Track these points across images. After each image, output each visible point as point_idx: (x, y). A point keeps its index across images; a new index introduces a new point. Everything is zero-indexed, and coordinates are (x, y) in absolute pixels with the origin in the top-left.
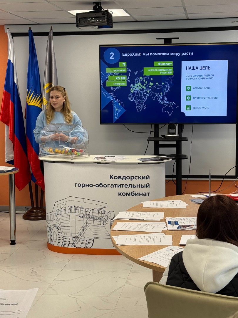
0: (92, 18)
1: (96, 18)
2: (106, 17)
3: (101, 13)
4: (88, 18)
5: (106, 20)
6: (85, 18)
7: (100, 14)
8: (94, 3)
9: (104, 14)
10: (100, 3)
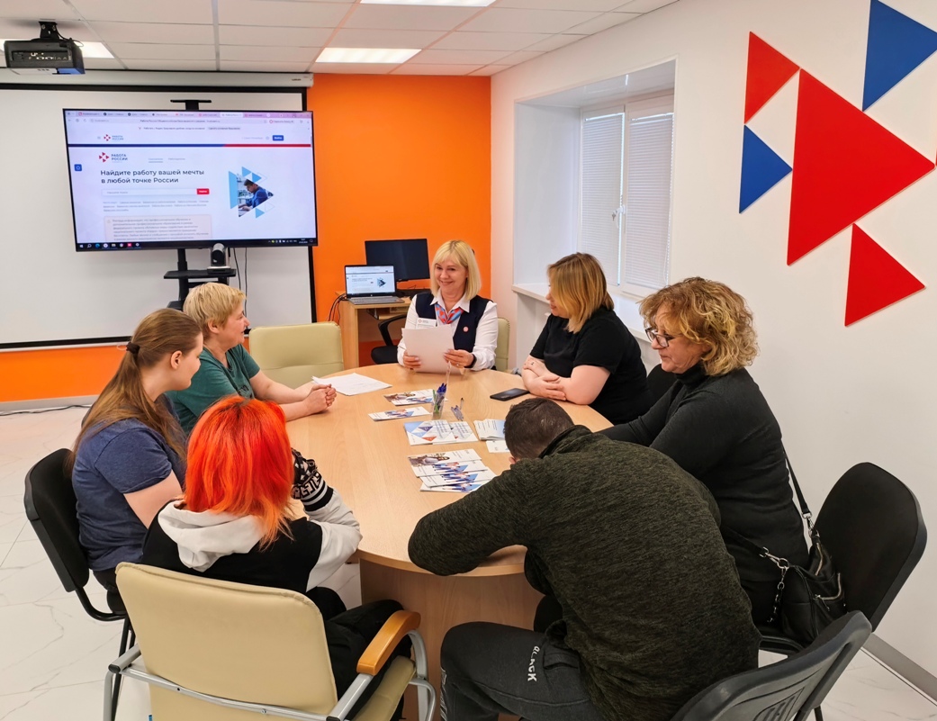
0: (39, 52)
1: (48, 52)
2: (69, 52)
3: (58, 44)
4: (30, 52)
5: (70, 58)
6: (24, 52)
7: (56, 46)
8: (41, 23)
9: (66, 46)
10: (55, 24)
